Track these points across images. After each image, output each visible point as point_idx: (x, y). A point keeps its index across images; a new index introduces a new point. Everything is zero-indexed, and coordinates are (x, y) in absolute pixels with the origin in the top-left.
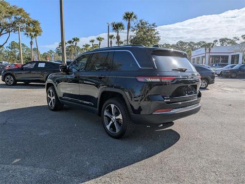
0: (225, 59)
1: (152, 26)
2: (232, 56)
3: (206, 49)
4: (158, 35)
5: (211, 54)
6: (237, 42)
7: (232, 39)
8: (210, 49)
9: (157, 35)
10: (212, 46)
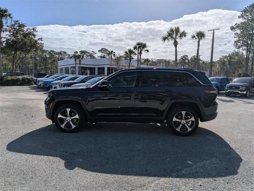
0: (92, 70)
1: (32, 31)
2: (108, 68)
3: (76, 61)
4: (42, 42)
5: (81, 66)
6: (95, 55)
7: (91, 52)
8: (80, 61)
9: (40, 42)
10: (82, 58)
